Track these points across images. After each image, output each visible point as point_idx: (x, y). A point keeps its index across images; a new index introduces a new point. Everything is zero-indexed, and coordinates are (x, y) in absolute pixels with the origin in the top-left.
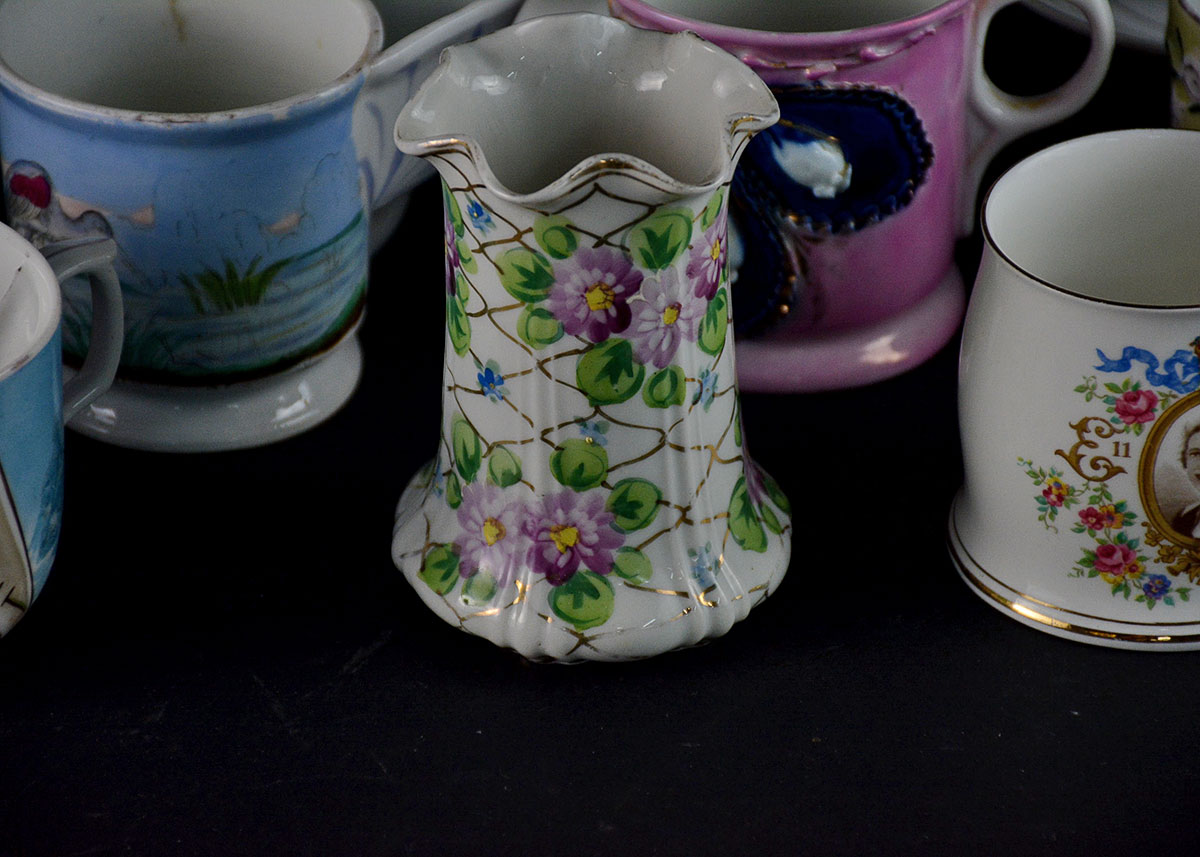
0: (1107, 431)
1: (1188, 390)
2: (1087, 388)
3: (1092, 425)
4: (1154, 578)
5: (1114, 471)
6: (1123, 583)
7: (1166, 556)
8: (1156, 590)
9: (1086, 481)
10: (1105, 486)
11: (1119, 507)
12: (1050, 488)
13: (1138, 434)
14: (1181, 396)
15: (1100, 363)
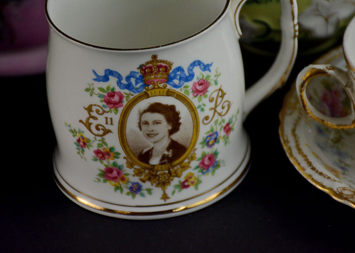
0: (101, 111)
1: (138, 92)
2: (90, 89)
3: (94, 108)
4: (134, 183)
5: (107, 132)
6: (119, 186)
7: (138, 173)
8: (135, 190)
9: (94, 136)
10: (103, 139)
11: (112, 149)
12: (79, 139)
13: (116, 114)
14: (135, 95)
15: (95, 77)
